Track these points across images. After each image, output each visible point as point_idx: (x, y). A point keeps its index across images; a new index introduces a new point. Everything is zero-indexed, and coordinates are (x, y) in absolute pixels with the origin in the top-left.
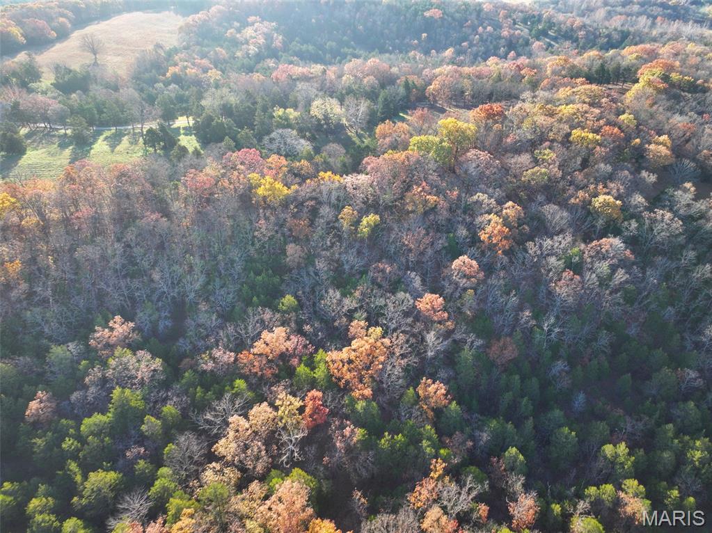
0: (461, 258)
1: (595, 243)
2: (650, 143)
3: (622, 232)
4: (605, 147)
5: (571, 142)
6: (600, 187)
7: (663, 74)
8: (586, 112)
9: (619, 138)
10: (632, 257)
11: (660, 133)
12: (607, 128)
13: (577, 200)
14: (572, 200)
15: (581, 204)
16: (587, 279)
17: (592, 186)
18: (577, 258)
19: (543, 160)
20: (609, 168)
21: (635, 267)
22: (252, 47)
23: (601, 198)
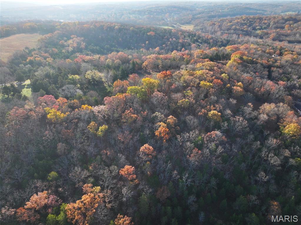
0: (145, 145)
1: (209, 134)
2: (234, 86)
3: (221, 127)
4: (214, 88)
5: (200, 87)
6: (212, 107)
7: (240, 57)
8: (207, 73)
9: (221, 84)
10: (226, 139)
11: (238, 82)
12: (216, 80)
13: (202, 113)
14: (200, 113)
15: (203, 115)
16: (205, 152)
17: (208, 107)
18: (200, 142)
19: (187, 95)
20: (216, 98)
21: (227, 144)
22: (70, 48)
23: (212, 112)
